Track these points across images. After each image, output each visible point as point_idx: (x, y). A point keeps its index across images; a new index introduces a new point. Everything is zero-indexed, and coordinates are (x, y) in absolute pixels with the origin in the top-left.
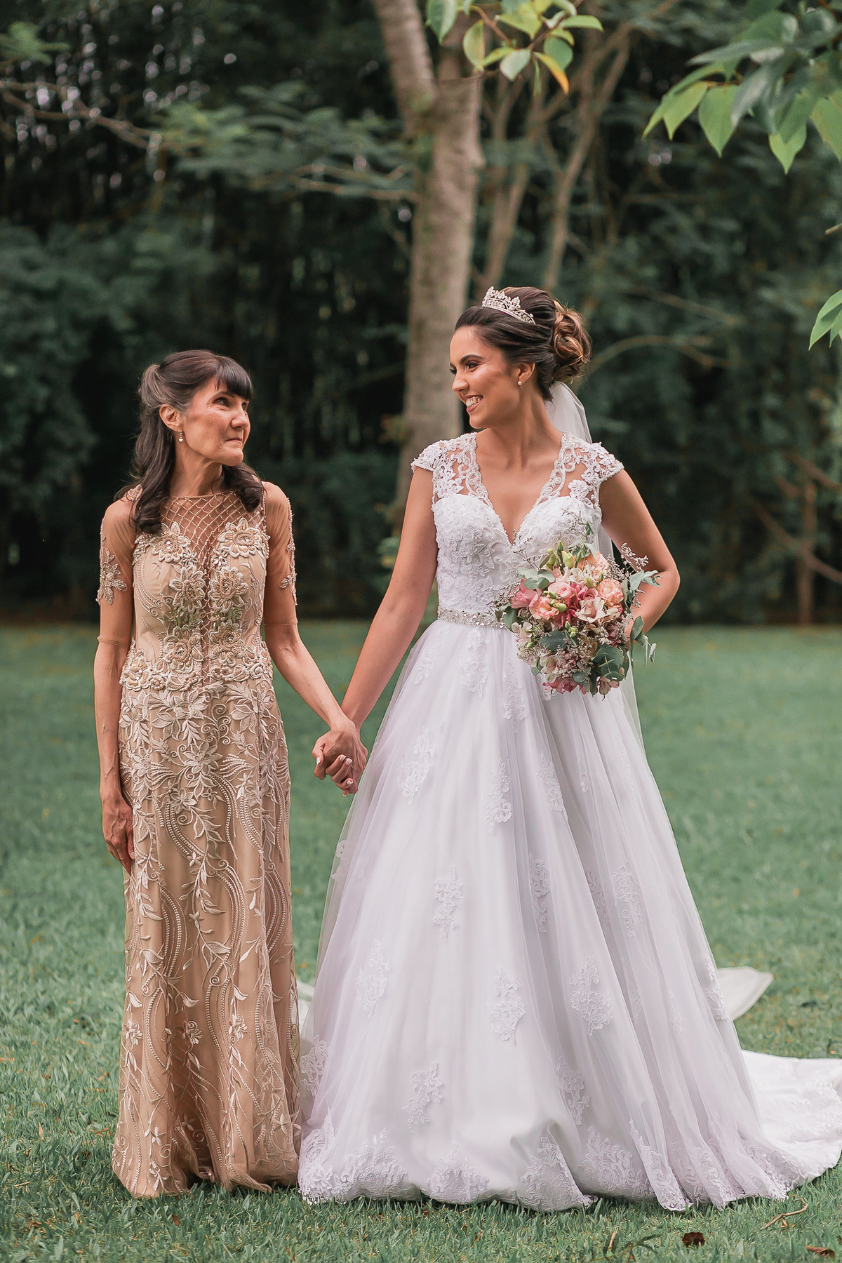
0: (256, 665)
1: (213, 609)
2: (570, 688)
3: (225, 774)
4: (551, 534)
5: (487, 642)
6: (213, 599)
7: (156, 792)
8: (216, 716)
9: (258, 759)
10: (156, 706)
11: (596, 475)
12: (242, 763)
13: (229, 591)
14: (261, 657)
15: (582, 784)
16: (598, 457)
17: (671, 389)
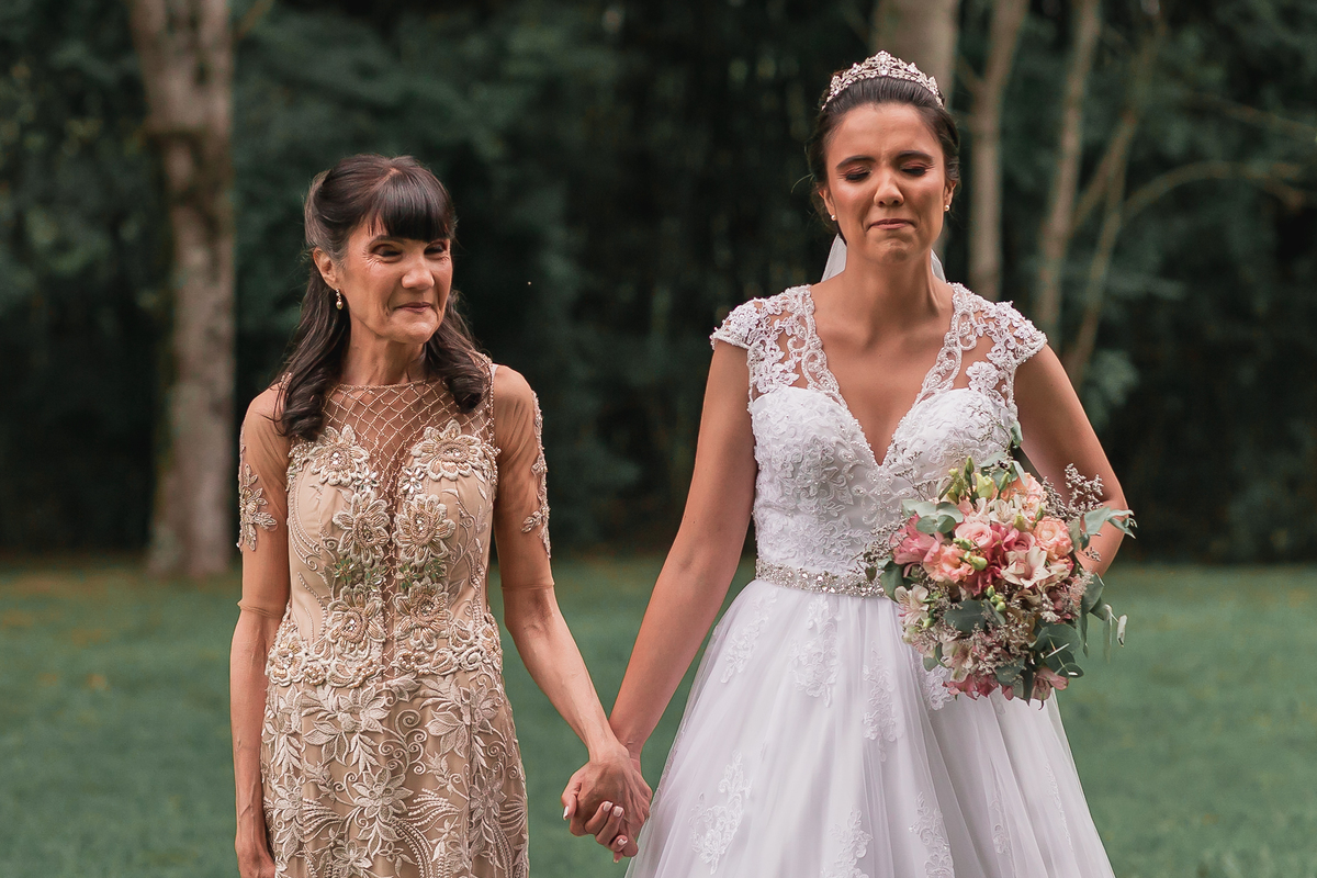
0: (469, 650)
1: (400, 561)
2: (986, 690)
3: (417, 821)
4: (943, 449)
5: (839, 618)
6: (399, 544)
7: (310, 846)
8: (404, 730)
9: (468, 799)
10: (313, 711)
11: (1010, 354)
12: (443, 805)
13: (425, 532)
14: (482, 637)
15: (996, 841)
16: (1011, 325)
17: (1244, 237)
